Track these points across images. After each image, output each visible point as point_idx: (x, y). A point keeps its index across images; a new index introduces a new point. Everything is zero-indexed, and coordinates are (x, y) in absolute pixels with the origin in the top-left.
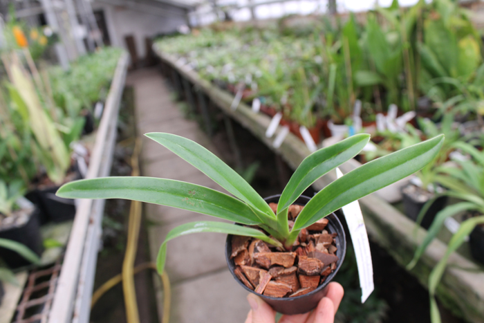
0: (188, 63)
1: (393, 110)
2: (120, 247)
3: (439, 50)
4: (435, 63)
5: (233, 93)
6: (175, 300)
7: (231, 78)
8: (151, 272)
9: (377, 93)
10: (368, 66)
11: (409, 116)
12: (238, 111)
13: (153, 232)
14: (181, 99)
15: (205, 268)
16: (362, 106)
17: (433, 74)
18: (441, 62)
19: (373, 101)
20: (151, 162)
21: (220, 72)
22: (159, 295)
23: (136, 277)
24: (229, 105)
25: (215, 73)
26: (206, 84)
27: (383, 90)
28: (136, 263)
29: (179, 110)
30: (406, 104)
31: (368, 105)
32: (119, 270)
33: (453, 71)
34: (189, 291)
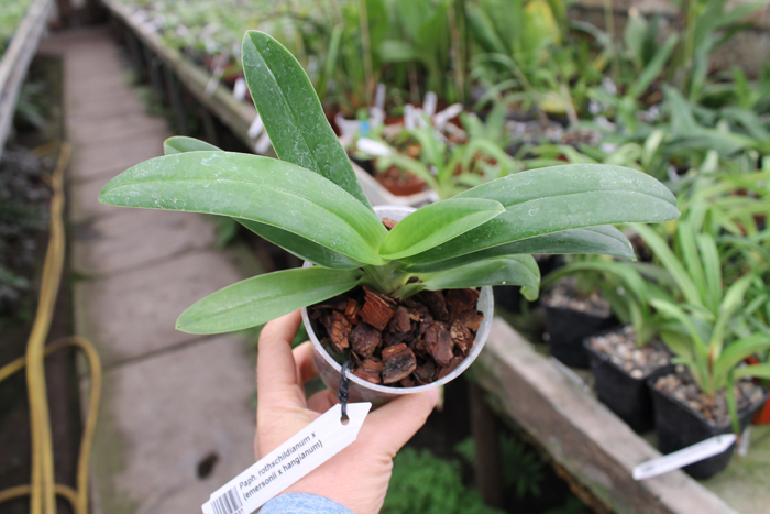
0: (149, 20)
1: (431, 101)
2: (25, 315)
3: (498, 14)
4: (489, 34)
5: (210, 70)
6: (109, 391)
7: (211, 46)
8: (73, 351)
9: (413, 76)
10: (400, 33)
11: (453, 111)
12: (215, 98)
13: (80, 291)
14: (143, 80)
15: (158, 343)
16: (388, 92)
17: (487, 47)
18: (499, 33)
19: (407, 87)
20: (84, 181)
21: (198, 37)
22: (84, 385)
23: (48, 361)
24: (203, 88)
25: (187, 36)
26: (172, 54)
27: (422, 71)
28: (49, 339)
29: (137, 99)
30: (452, 93)
31: (396, 92)
32: (21, 350)
33: (516, 46)
34: (132, 376)
